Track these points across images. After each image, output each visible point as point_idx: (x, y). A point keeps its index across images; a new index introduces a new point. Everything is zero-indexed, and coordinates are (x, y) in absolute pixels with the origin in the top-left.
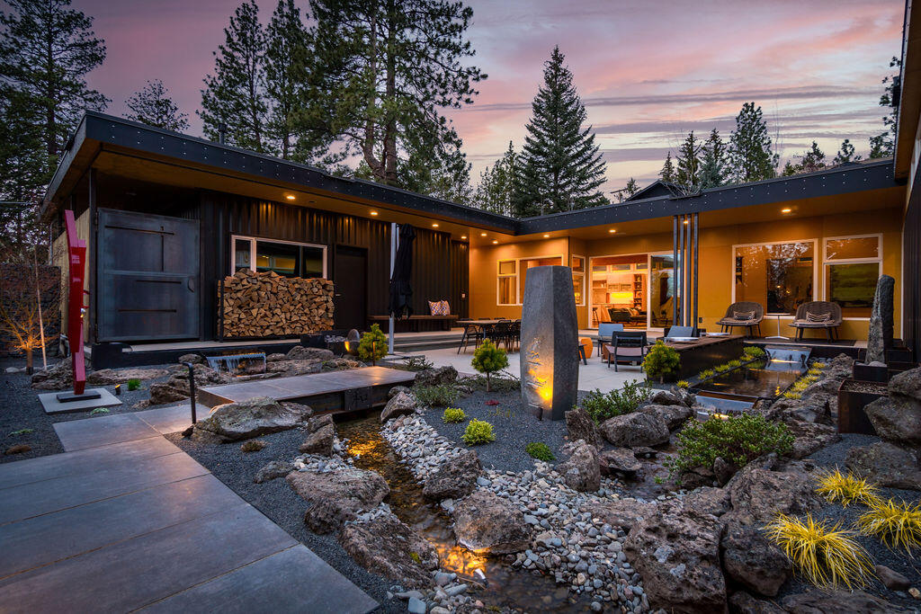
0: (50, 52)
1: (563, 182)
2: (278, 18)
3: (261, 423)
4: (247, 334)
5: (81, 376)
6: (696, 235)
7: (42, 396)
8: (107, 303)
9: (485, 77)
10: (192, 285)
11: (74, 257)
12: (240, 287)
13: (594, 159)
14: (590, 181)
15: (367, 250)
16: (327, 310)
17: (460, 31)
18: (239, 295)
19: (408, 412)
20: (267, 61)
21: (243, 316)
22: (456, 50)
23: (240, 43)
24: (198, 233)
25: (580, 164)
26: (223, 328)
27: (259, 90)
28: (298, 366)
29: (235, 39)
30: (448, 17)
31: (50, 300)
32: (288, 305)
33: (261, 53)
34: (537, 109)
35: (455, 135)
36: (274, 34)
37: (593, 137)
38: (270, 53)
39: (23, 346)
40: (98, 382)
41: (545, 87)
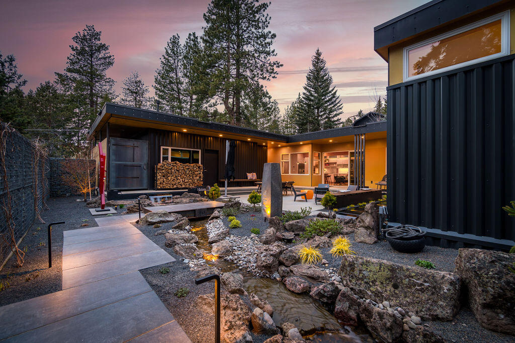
0: (91, 61)
1: (321, 114)
2: (188, 41)
3: (161, 219)
4: (166, 187)
5: (103, 203)
6: (364, 143)
7: (91, 210)
8: (113, 174)
9: (282, 65)
10: (145, 168)
11: (102, 159)
12: (164, 168)
13: (337, 102)
14: (335, 113)
15: (218, 151)
16: (200, 177)
17: (269, 45)
18: (163, 171)
19: (217, 218)
20: (183, 61)
21: (165, 180)
22: (268, 53)
23: (172, 53)
24: (148, 146)
25: (330, 105)
26: (157, 185)
27: (180, 75)
28: (184, 200)
29: (169, 51)
30: (265, 38)
31: (92, 174)
32: (183, 175)
33: (180, 58)
34: (309, 79)
35: (267, 93)
36: (186, 49)
37: (336, 91)
38: (185, 57)
39: (83, 191)
40: (109, 205)
41: (312, 68)
